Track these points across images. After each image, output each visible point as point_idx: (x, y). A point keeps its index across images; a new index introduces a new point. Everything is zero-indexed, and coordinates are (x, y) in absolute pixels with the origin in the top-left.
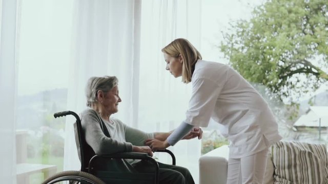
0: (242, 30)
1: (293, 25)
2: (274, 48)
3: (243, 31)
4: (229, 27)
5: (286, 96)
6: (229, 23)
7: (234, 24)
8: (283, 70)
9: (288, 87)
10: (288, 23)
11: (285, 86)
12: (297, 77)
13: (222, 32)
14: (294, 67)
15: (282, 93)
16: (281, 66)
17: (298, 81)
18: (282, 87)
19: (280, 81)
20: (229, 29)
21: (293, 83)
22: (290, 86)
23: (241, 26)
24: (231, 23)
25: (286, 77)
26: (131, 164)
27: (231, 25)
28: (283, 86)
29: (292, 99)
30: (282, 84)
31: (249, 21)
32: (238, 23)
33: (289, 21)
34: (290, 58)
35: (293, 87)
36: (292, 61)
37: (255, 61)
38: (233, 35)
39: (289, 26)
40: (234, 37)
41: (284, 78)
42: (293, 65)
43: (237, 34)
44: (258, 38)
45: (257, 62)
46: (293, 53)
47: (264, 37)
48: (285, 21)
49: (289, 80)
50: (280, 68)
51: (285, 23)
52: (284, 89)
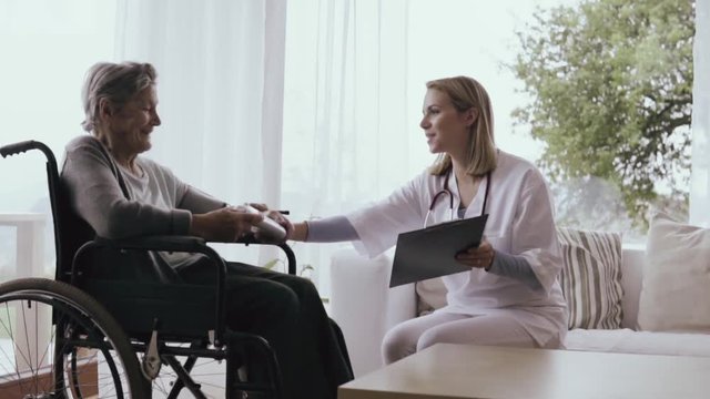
0: (562, 29)
1: (673, 18)
2: (632, 68)
3: (566, 34)
4: (535, 23)
5: (661, 174)
6: (534, 15)
7: (547, 17)
8: (656, 118)
9: (666, 156)
10: (661, 13)
11: (659, 154)
12: (684, 135)
13: (519, 34)
14: (678, 111)
15: (652, 169)
16: (649, 109)
17: (688, 143)
18: (652, 155)
19: (646, 142)
20: (535, 28)
21: (676, 147)
22: (670, 153)
23: (558, 21)
24: (539, 15)
25: (660, 132)
26: (173, 267)
27: (538, 18)
28: (656, 154)
29: (673, 182)
30: (651, 149)
31: (576, 9)
32: (553, 15)
33: (665, 9)
34: (668, 92)
35: (677, 155)
36: (675, 97)
37: (590, 98)
38: (542, 42)
39: (665, 19)
40: (545, 45)
41: (654, 135)
42: (676, 107)
43: (553, 38)
44: (599, 48)
45: (594, 100)
46: (674, 79)
47: (611, 46)
48: (656, 9)
49: (667, 140)
50: (647, 114)
51: (655, 14)
52: (657, 161)
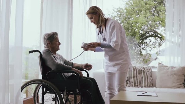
0: (120, 14)
1: (148, 11)
2: (137, 23)
3: (121, 14)
4: (113, 12)
5: (144, 49)
6: (113, 10)
7: (116, 10)
8: (142, 35)
9: (145, 45)
10: (145, 10)
11: (143, 44)
12: (150, 39)
13: (109, 15)
14: (148, 34)
15: (141, 48)
16: (141, 33)
17: (150, 42)
18: (142, 45)
19: (140, 41)
20: (113, 13)
21: (147, 43)
22: (146, 44)
23: (119, 11)
24: (114, 10)
25: (144, 39)
26: (67, 76)
27: (114, 11)
28: (142, 44)
29: (147, 51)
30: (142, 43)
31: (124, 8)
33: (146, 9)
34: (146, 29)
35: (148, 45)
37: (127, 30)
38: (115, 17)
39: (146, 12)
40: (116, 17)
41: (143, 40)
42: (148, 33)
43: (118, 16)
44: (129, 18)
45: (128, 31)
46: (148, 26)
47: (132, 18)
49: (145, 41)
50: (140, 34)
51: (143, 10)
52: (143, 46)
